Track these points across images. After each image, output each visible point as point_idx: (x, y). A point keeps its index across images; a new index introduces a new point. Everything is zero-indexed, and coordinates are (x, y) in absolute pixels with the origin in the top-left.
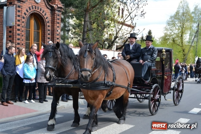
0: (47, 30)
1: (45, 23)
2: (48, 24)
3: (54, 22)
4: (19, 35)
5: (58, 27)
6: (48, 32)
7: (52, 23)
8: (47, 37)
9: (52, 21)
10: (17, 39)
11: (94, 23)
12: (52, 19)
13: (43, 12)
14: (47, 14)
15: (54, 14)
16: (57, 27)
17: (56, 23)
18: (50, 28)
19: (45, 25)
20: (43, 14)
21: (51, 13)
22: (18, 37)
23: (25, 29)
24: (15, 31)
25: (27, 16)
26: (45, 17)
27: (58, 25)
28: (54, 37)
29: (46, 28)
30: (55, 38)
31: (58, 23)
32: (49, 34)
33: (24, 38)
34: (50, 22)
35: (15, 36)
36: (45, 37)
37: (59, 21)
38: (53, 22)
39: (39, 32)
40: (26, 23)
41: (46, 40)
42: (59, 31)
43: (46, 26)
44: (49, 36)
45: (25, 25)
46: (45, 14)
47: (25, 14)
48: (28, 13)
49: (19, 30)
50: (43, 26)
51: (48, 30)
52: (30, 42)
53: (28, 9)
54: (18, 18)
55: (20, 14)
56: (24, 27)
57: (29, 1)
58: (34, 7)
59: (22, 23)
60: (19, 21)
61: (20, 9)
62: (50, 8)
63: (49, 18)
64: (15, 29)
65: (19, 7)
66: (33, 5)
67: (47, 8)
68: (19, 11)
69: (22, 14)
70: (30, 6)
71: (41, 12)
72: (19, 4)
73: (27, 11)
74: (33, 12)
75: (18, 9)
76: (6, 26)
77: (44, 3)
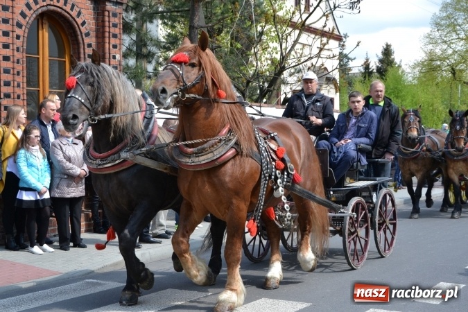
0: (85, 55)
1: (80, 37)
2: (87, 40)
3: (104, 32)
4: (7, 71)
5: (115, 47)
7: (97, 37)
9: (97, 31)
10: (2, 83)
11: (220, 31)
12: (97, 25)
13: (72, 8)
14: (83, 14)
15: (104, 11)
16: (111, 47)
17: (109, 37)
19: (78, 44)
20: (72, 13)
21: (94, 9)
22: (4, 77)
23: (25, 55)
25: (30, 22)
26: (80, 21)
27: (113, 41)
29: (82, 51)
31: (115, 36)
33: (22, 79)
34: (93, 34)
37: (117, 31)
38: (100, 35)
39: (65, 61)
40: (25, 39)
42: (118, 57)
43: (82, 46)
45: (25, 45)
46: (79, 14)
47: (23, 15)
48: (32, 11)
49: (6, 58)
50: (73, 44)
51: (87, 56)
52: (41, 89)
53: (31, 2)
54: (4, 28)
55: (8, 15)
56: (22, 49)
59: (15, 40)
60: (5, 33)
61: (8, 3)
63: (89, 24)
68: (6, 9)
69: (14, 16)
71: (68, 8)
73: (28, 6)
74: (44, 9)
75: (3, 2)
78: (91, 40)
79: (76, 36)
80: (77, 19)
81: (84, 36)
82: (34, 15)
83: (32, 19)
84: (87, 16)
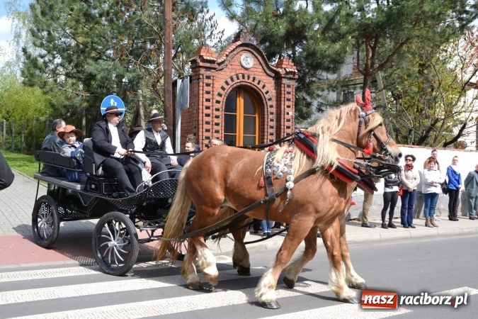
0: (267, 112)
1: (264, 101)
2: (269, 103)
3: (281, 97)
4: (208, 123)
5: (288, 107)
6: (271, 117)
7: (277, 101)
8: (267, 125)
9: (277, 97)
10: (204, 130)
12: (277, 93)
13: (259, 83)
14: (267, 86)
15: (281, 84)
16: (286, 107)
17: (284, 101)
18: (274, 110)
19: (263, 105)
20: (258, 86)
21: (275, 83)
22: (206, 126)
23: (223, 113)
24: (200, 118)
25: (228, 93)
26: (264, 91)
27: (288, 103)
28: (280, 125)
29: (266, 110)
30: (282, 127)
31: (289, 100)
32: (272, 120)
33: (221, 128)
34: (274, 99)
35: (201, 126)
36: (264, 125)
37: (290, 96)
38: (279, 100)
39: (256, 117)
40: (224, 103)
41: (266, 130)
42: (290, 113)
43: (266, 107)
44: (271, 124)
45: (224, 106)
46: (264, 86)
47: (223, 88)
48: (229, 86)
49: (208, 115)
50: (261, 106)
51: (269, 113)
52: (237, 134)
53: (229, 80)
54: (206, 96)
55: (209, 89)
56: (221, 110)
57: (229, 67)
58: (240, 75)
59: (215, 104)
60: (208, 100)
61: (210, 81)
62: (273, 75)
63: (271, 92)
64: (201, 115)
65: (208, 77)
66: (238, 72)
67: (268, 75)
68: (208, 85)
69: (214, 89)
70: (232, 74)
71: (256, 83)
72: (208, 73)
73: (227, 83)
74: (238, 84)
75: (206, 81)
76: (181, 109)
77: (260, 67)
78: (274, 103)
79: (262, 100)
80: (262, 90)
81: (267, 100)
82: (231, 89)
83: (229, 91)
84: (270, 88)
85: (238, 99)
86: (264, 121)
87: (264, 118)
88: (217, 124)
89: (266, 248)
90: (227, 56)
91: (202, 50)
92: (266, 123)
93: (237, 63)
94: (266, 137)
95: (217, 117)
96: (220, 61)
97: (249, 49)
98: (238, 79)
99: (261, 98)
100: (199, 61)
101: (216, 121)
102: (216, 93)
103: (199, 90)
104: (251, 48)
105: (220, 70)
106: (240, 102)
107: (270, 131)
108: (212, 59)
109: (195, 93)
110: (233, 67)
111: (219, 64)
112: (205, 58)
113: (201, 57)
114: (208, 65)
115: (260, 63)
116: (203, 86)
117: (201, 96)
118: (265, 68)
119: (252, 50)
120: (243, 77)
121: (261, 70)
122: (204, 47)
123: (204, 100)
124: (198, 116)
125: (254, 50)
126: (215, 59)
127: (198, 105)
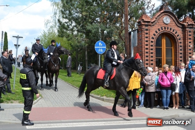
0: (178, 46)
1: (177, 40)
3: (186, 38)
4: (147, 53)
6: (180, 48)
8: (179, 52)
10: (145, 56)
12: (183, 36)
13: (173, 31)
14: (178, 32)
15: (186, 31)
16: (188, 43)
17: (188, 39)
18: (182, 44)
20: (173, 33)
21: (182, 30)
22: (146, 54)
23: (155, 47)
24: (143, 50)
25: (157, 37)
26: (176, 35)
27: (189, 41)
29: (177, 45)
30: (187, 53)
31: (190, 39)
32: (181, 50)
33: (154, 55)
34: (182, 39)
35: (143, 54)
37: (191, 37)
38: (184, 39)
39: (172, 48)
40: (155, 42)
41: (178, 55)
42: (191, 46)
43: (177, 43)
44: (180, 52)
45: (155, 44)
46: (176, 33)
47: (154, 35)
48: (158, 33)
49: (147, 49)
51: (179, 46)
52: (163, 58)
53: (157, 30)
54: (146, 39)
55: (147, 35)
56: (154, 46)
57: (158, 24)
58: (163, 28)
59: (150, 43)
60: (147, 41)
61: (148, 32)
62: (181, 26)
63: (180, 35)
64: (143, 49)
65: (147, 30)
66: (162, 26)
67: (178, 26)
68: (147, 34)
69: (150, 36)
70: (159, 27)
71: (172, 31)
72: (147, 28)
73: (156, 32)
74: (162, 32)
75: (146, 32)
76: (134, 46)
77: (174, 23)
78: (182, 41)
79: (175, 40)
80: (175, 34)
81: (178, 40)
82: (159, 35)
83: (158, 36)
84: (179, 33)
85: (162, 40)
86: (177, 51)
87: (177, 49)
88: (152, 53)
89: (179, 117)
90: (156, 18)
91: (143, 17)
92: (178, 52)
93: (161, 22)
94: (178, 59)
95: (152, 49)
96: (152, 21)
97: (168, 14)
98: (162, 29)
99: (175, 39)
100: (142, 22)
101: (151, 51)
102: (151, 38)
103: (142, 36)
104: (169, 13)
105: (153, 26)
106: (164, 41)
107: (180, 55)
108: (148, 20)
109: (140, 38)
110: (160, 24)
111: (152, 23)
112: (145, 20)
113: (143, 20)
114: (147, 24)
115: (174, 21)
116: (144, 35)
117: (143, 39)
118: (177, 23)
119: (169, 14)
120: (165, 28)
121: (174, 24)
122: (144, 15)
123: (145, 41)
124: (142, 50)
125: (170, 14)
126: (150, 21)
127: (142, 44)
